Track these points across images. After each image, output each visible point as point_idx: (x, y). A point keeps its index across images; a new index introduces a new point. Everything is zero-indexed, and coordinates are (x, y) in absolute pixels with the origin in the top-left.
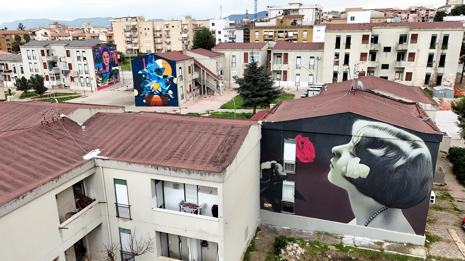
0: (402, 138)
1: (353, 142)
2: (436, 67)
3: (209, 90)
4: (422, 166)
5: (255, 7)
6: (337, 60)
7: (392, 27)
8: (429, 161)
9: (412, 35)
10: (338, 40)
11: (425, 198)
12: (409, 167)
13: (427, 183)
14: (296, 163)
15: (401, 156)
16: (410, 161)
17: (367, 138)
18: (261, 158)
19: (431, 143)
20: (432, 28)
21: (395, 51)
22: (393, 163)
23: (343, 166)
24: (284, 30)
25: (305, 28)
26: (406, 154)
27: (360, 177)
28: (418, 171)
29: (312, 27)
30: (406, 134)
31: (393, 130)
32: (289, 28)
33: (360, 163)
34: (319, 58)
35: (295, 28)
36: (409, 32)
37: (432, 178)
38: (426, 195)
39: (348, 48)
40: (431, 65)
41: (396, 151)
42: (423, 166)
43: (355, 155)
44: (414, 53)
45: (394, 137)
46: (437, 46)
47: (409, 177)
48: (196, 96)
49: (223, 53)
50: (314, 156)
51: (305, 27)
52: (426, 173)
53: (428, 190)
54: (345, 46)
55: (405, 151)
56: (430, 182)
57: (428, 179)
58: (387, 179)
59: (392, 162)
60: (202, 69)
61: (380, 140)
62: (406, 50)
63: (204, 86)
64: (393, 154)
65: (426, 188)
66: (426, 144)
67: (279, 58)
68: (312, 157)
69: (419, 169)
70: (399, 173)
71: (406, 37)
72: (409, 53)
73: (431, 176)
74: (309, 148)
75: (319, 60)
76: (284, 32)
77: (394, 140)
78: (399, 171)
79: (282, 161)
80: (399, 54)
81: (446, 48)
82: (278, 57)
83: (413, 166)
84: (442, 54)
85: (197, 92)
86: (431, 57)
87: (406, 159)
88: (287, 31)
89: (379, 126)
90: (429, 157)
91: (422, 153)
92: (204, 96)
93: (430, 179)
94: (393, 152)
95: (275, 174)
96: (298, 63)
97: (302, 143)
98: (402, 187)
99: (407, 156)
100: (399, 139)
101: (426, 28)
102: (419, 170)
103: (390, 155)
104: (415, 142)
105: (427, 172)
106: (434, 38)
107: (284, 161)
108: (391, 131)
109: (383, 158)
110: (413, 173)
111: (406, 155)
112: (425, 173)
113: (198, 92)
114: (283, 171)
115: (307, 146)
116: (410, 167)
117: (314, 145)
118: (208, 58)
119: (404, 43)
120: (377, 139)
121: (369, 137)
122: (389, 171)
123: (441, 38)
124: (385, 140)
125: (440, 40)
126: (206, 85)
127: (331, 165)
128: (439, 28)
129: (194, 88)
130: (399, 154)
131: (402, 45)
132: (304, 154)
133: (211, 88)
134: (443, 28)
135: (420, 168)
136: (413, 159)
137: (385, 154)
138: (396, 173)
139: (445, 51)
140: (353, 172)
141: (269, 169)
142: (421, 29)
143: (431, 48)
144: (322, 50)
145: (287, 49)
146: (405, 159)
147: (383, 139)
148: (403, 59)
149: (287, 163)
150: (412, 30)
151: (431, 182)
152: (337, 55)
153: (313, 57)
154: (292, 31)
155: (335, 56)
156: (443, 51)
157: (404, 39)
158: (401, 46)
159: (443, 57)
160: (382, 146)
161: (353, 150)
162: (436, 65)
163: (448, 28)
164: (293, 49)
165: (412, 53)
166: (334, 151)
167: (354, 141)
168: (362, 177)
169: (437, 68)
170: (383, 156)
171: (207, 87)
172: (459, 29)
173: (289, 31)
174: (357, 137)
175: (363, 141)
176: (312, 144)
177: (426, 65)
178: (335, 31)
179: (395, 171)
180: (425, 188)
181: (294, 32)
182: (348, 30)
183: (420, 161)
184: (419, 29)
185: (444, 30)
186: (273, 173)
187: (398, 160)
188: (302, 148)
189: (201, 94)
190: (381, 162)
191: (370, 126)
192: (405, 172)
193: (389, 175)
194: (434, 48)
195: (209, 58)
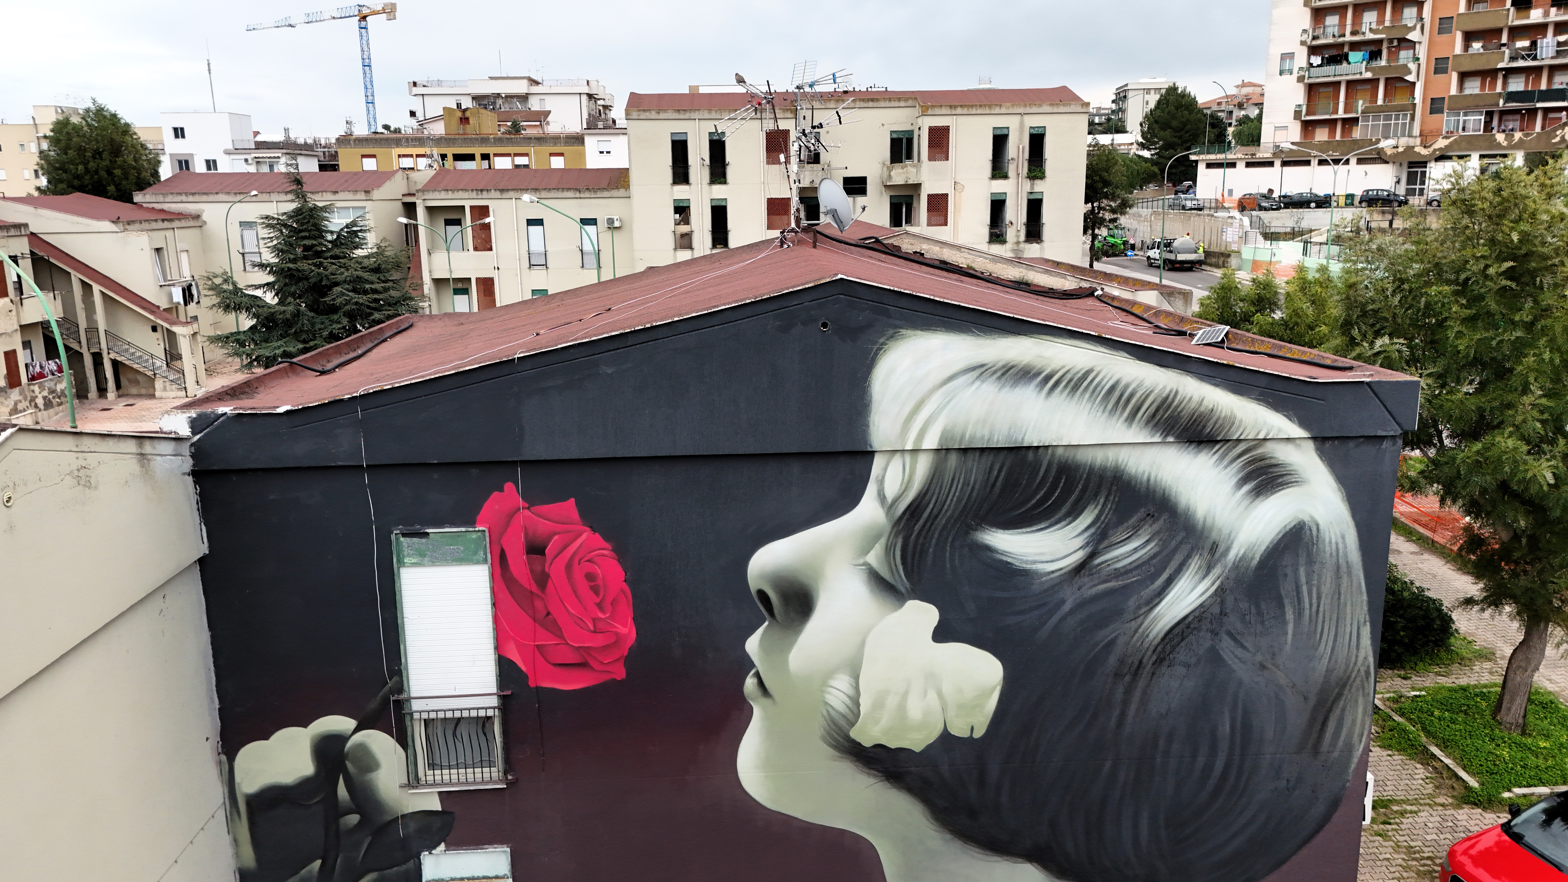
0: (1186, 429)
1: (882, 497)
2: (1018, 243)
3: (131, 376)
4: (1307, 606)
5: (366, 88)
6: (684, 229)
7: (863, 104)
8: (1344, 568)
9: (933, 131)
10: (680, 149)
11: (1335, 804)
12: (1233, 621)
13: (1343, 710)
14: (506, 703)
15: (1188, 557)
16: (1238, 581)
17: (970, 456)
18: (224, 713)
19: (1352, 444)
20: (990, 106)
21: (882, 193)
22: (1139, 607)
23: (830, 674)
24: (477, 151)
25: (555, 144)
26: (1214, 536)
27: (946, 737)
28: (1290, 636)
29: (578, 140)
30: (1208, 404)
31: (1127, 386)
32: (495, 142)
33: (941, 634)
34: (617, 224)
35: (517, 143)
36: (920, 120)
37: (1368, 673)
38: (1344, 787)
39: (720, 183)
40: (1002, 235)
41: (1156, 527)
42: (1314, 601)
43: (902, 582)
44: (943, 195)
45: (1137, 434)
46: (1012, 171)
47: (1240, 683)
48: (48, 404)
49: (194, 212)
50: (627, 631)
51: (556, 139)
52: (1330, 643)
53: (1349, 748)
54: (706, 174)
55: (1209, 522)
56: (1361, 700)
57: (1344, 684)
58: (1113, 721)
59: (1132, 603)
60: (75, 276)
61: (1050, 464)
62: (917, 187)
63: (97, 358)
64: (1136, 550)
65: (1341, 743)
66: (1322, 453)
67: (453, 230)
68: (619, 639)
69: (1290, 628)
70: (1180, 670)
71: (910, 141)
72: (929, 195)
73: (1361, 659)
74: (590, 577)
75: (616, 233)
76: (478, 157)
77: (1138, 451)
78: (1181, 655)
79: (399, 704)
80: (894, 201)
81: (1042, 177)
82: (448, 222)
83: (1260, 613)
84: (1032, 197)
85: (59, 387)
86: (998, 206)
87: (1217, 571)
88: (489, 155)
89: (1038, 364)
90: (1343, 537)
91: (1306, 519)
92: (103, 404)
93: (1358, 681)
94: (1135, 530)
95: (353, 819)
96: (537, 246)
97: (536, 549)
98: (1201, 760)
99: (1221, 549)
100: (1171, 439)
101: (972, 106)
102: (1294, 635)
103: (1118, 559)
104: (1260, 451)
105: (1340, 640)
106: (1000, 141)
107: (416, 705)
108: (1117, 394)
109: (1078, 581)
110: (1259, 658)
111: (1214, 547)
112: (1325, 649)
113: (64, 384)
114: (413, 781)
115: (569, 567)
116: (1243, 619)
117: (620, 553)
118: (107, 225)
119: (908, 162)
120: (1031, 455)
121: (982, 450)
122: (1121, 662)
123: (1021, 140)
124: (1085, 457)
125: (1021, 146)
126: (105, 354)
127: (750, 682)
128: (1013, 106)
129: (38, 369)
130: (1174, 543)
131: (903, 168)
132: (554, 628)
133: (135, 366)
134: (1025, 106)
135: (1299, 615)
136: (1255, 562)
137: (1092, 555)
138: (1164, 669)
139: (1039, 186)
140: (902, 708)
141: (305, 784)
142: (955, 107)
143: (994, 176)
144: (622, 192)
145: (482, 191)
146: (1209, 569)
147: (1070, 454)
148: (908, 221)
149: (433, 715)
150: (930, 112)
151: (1367, 695)
152: (682, 210)
153: (593, 222)
154: (508, 155)
155: (676, 213)
156: (1032, 186)
157: (904, 146)
158: (901, 171)
159: (1035, 207)
160: (1068, 505)
161: (889, 550)
162: (1018, 237)
163: (1040, 106)
164: (508, 190)
165: (937, 195)
166: (763, 576)
167: (891, 492)
168: (959, 730)
169: (1022, 245)
170: (1080, 568)
171: (115, 364)
172: (1072, 106)
173: (496, 155)
174: (908, 458)
175: (948, 478)
176: (604, 550)
177: (987, 239)
178: (662, 116)
179: (1159, 662)
180: (1334, 744)
181: (516, 158)
182: (710, 111)
183: (1296, 571)
184: (951, 107)
185: (1028, 110)
186: (336, 811)
187: (1169, 582)
188: (535, 589)
189: (81, 394)
190: (1072, 612)
191: (981, 371)
192: (1215, 657)
193: (1121, 689)
194: (1005, 177)
195: (113, 227)
